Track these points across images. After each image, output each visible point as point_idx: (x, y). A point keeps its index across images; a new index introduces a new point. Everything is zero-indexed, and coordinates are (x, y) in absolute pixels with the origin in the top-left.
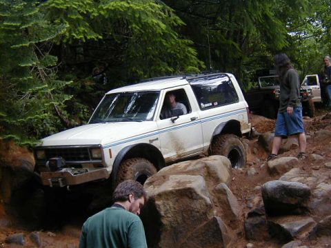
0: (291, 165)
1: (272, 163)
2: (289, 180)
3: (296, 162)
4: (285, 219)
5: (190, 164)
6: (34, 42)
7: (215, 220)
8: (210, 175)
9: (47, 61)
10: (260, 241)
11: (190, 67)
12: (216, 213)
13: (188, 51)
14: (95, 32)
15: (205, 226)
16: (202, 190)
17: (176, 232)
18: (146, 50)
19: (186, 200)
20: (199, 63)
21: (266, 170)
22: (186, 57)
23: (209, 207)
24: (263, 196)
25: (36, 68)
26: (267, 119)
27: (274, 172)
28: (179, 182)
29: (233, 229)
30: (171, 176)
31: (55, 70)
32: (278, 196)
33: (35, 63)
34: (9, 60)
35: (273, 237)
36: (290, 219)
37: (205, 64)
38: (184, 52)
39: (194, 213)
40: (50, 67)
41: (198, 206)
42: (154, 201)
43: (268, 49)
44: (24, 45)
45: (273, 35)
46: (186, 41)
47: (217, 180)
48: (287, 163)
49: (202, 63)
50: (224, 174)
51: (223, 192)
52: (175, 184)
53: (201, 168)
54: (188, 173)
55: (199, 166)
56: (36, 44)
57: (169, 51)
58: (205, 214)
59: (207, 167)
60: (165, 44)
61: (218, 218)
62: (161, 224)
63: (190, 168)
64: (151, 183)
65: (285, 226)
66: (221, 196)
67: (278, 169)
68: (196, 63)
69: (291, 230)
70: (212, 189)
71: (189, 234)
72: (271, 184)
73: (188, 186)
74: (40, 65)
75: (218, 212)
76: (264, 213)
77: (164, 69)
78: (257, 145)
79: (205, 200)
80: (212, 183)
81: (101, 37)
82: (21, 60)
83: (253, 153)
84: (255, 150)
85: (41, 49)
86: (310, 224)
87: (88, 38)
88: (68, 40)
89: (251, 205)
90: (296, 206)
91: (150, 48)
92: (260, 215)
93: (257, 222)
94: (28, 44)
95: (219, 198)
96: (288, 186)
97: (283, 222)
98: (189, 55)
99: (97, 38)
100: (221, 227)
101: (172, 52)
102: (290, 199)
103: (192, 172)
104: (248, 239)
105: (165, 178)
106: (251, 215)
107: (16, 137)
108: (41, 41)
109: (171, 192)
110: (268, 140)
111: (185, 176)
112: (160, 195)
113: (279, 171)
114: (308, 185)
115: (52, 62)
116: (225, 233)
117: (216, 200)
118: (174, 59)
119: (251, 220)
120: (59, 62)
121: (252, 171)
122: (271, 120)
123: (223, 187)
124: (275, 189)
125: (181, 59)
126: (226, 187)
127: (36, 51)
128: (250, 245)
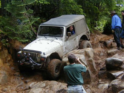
0: (116, 52)
1: (109, 51)
2: (115, 57)
3: (118, 51)
4: (113, 72)
5: (79, 51)
6: (25, 5)
8: (87, 55)
9: (29, 11)
10: (104, 79)
14: (47, 1)
16: (84, 60)
18: (65, 8)
21: (107, 54)
22: (79, 12)
24: (105, 63)
26: (107, 36)
27: (109, 55)
29: (94, 74)
31: (33, 15)
32: (111, 63)
33: (25, 12)
34: (16, 11)
35: (108, 78)
36: (115, 71)
38: (79, 10)
40: (30, 14)
42: (66, 63)
43: (109, 10)
44: (22, 5)
45: (111, 5)
46: (80, 6)
47: (89, 57)
48: (115, 52)
49: (85, 14)
50: (92, 55)
51: (91, 61)
53: (83, 52)
54: (78, 54)
55: (83, 51)
56: (26, 5)
59: (86, 52)
60: (72, 7)
61: (89, 70)
63: (80, 52)
66: (90, 62)
67: (111, 53)
68: (82, 14)
69: (115, 75)
70: (87, 59)
72: (109, 59)
74: (27, 13)
75: (89, 68)
76: (106, 69)
78: (103, 45)
79: (85, 64)
80: (87, 58)
81: (49, 3)
82: (20, 11)
83: (102, 48)
84: (103, 47)
85: (27, 7)
86: (122, 74)
87: (45, 3)
88: (37, 4)
89: (101, 66)
90: (117, 67)
91: (67, 8)
92: (104, 70)
93: (103, 72)
94: (23, 5)
95: (90, 63)
96: (115, 60)
97: (113, 73)
98: (80, 11)
99: (48, 3)
100: (90, 73)
101: (74, 10)
102: (115, 64)
103: (80, 54)
104: (99, 78)
107: (18, 39)
108: (28, 4)
110: (107, 43)
113: (112, 54)
114: (122, 60)
115: (31, 12)
116: (91, 76)
117: (88, 64)
119: (101, 71)
120: (34, 12)
121: (102, 54)
122: (108, 36)
123: (91, 59)
124: (110, 61)
125: (78, 13)
126: (92, 60)
127: (26, 8)
128: (100, 80)
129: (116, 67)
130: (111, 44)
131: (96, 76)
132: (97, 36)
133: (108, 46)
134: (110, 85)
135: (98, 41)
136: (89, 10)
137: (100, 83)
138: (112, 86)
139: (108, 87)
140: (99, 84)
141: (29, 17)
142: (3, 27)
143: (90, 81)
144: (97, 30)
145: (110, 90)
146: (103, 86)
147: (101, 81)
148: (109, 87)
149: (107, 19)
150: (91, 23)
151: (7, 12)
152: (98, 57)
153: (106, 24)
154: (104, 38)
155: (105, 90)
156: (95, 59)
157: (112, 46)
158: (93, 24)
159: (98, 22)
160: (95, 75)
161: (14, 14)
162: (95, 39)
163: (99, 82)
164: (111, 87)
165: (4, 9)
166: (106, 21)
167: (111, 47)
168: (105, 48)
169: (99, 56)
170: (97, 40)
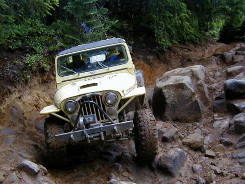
0: (241, 71)
1: (230, 69)
2: (240, 79)
3: (244, 69)
4: (236, 101)
5: (182, 70)
7: (196, 101)
8: (194, 76)
9: (103, 11)
10: (222, 113)
11: (183, 14)
12: (197, 97)
13: (182, 5)
15: (191, 104)
16: (190, 85)
17: (174, 107)
18: (158, 4)
19: (180, 90)
20: (187, 12)
21: (225, 74)
22: (181, 8)
23: (193, 94)
24: (224, 88)
25: (96, 15)
26: (225, 45)
27: (230, 75)
28: (176, 80)
29: (207, 106)
30: (172, 77)
31: (107, 16)
32: (233, 88)
33: (96, 12)
34: (82, 11)
35: (229, 111)
36: (240, 101)
37: (191, 12)
38: (179, 5)
39: (185, 97)
40: (104, 15)
41: (187, 94)
42: (162, 90)
43: (227, 4)
44: (90, 2)
47: (198, 79)
48: (238, 70)
49: (189, 11)
50: (202, 76)
51: (201, 85)
52: (174, 81)
54: (181, 75)
55: (188, 71)
56: (96, 1)
57: (170, 4)
58: (191, 98)
59: (192, 71)
61: (198, 100)
62: (166, 103)
63: (183, 72)
64: (160, 80)
65: (237, 105)
67: (232, 73)
68: (185, 11)
69: (240, 107)
70: (194, 84)
71: (181, 109)
72: (229, 81)
73: (181, 82)
74: (99, 13)
76: (225, 97)
77: (168, 15)
78: (220, 59)
79: (191, 90)
80: (195, 80)
82: (89, 11)
83: (218, 64)
84: (219, 62)
85: (98, 5)
89: (217, 93)
90: (243, 94)
91: (160, 3)
92: (222, 99)
93: (220, 103)
94: (92, 2)
95: (199, 89)
96: (239, 83)
97: (236, 103)
100: (200, 105)
101: (172, 5)
102: (240, 90)
103: (184, 74)
104: (215, 112)
105: (168, 77)
106: (217, 99)
109: (172, 85)
110: (226, 56)
111: (179, 76)
112: (165, 87)
113: (234, 74)
115: (105, 12)
116: (202, 109)
117: (197, 90)
118: (173, 9)
119: (217, 101)
120: (109, 12)
121: (218, 74)
122: (228, 46)
123: (201, 83)
124: (232, 84)
125: (178, 9)
126: (203, 83)
127: (96, 5)
128: (216, 115)
129: (241, 93)
130: (233, 58)
131: (210, 109)
132: (209, 46)
133: (228, 61)
134: (232, 122)
135: (211, 54)
136: (195, 4)
137: (216, 120)
138: (235, 123)
139: (228, 126)
140: (214, 121)
141: (102, 20)
142: (62, 37)
143: (201, 117)
144: (209, 37)
145: (233, 130)
146: (221, 124)
147: (218, 117)
148: (230, 125)
149: (224, 19)
150: (200, 26)
151: (68, 13)
152: (212, 79)
153: (224, 27)
154: (220, 48)
155: (224, 130)
156: (207, 81)
157: (234, 61)
158: (203, 27)
159: (210, 24)
160: (208, 108)
161: (78, 16)
162: (207, 51)
163: (214, 117)
164: (234, 126)
165: (64, 10)
166: (224, 21)
167: (233, 63)
168: (223, 65)
169: (214, 77)
170: (209, 53)
